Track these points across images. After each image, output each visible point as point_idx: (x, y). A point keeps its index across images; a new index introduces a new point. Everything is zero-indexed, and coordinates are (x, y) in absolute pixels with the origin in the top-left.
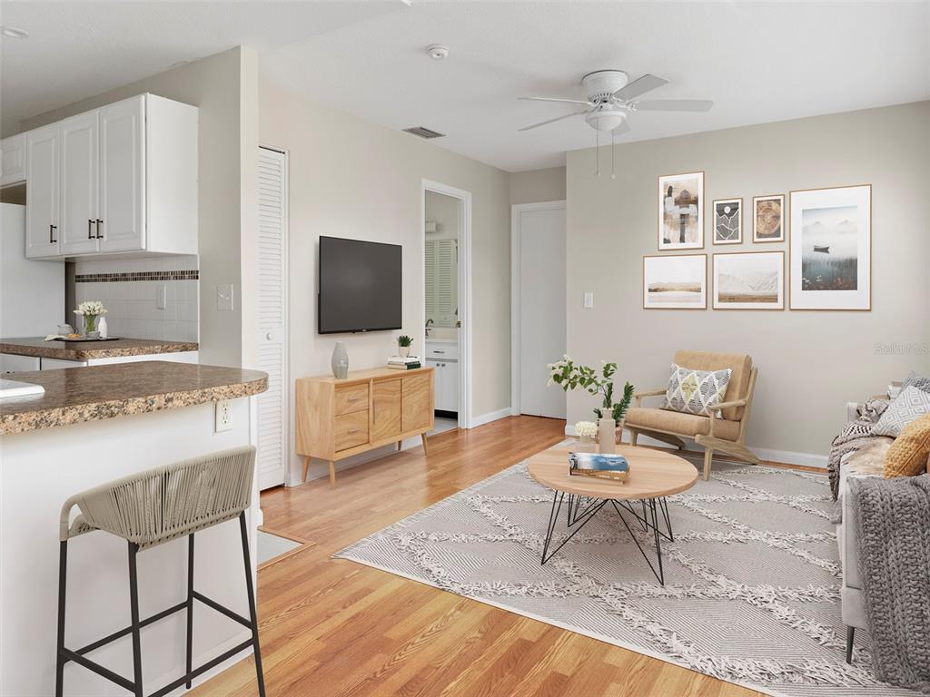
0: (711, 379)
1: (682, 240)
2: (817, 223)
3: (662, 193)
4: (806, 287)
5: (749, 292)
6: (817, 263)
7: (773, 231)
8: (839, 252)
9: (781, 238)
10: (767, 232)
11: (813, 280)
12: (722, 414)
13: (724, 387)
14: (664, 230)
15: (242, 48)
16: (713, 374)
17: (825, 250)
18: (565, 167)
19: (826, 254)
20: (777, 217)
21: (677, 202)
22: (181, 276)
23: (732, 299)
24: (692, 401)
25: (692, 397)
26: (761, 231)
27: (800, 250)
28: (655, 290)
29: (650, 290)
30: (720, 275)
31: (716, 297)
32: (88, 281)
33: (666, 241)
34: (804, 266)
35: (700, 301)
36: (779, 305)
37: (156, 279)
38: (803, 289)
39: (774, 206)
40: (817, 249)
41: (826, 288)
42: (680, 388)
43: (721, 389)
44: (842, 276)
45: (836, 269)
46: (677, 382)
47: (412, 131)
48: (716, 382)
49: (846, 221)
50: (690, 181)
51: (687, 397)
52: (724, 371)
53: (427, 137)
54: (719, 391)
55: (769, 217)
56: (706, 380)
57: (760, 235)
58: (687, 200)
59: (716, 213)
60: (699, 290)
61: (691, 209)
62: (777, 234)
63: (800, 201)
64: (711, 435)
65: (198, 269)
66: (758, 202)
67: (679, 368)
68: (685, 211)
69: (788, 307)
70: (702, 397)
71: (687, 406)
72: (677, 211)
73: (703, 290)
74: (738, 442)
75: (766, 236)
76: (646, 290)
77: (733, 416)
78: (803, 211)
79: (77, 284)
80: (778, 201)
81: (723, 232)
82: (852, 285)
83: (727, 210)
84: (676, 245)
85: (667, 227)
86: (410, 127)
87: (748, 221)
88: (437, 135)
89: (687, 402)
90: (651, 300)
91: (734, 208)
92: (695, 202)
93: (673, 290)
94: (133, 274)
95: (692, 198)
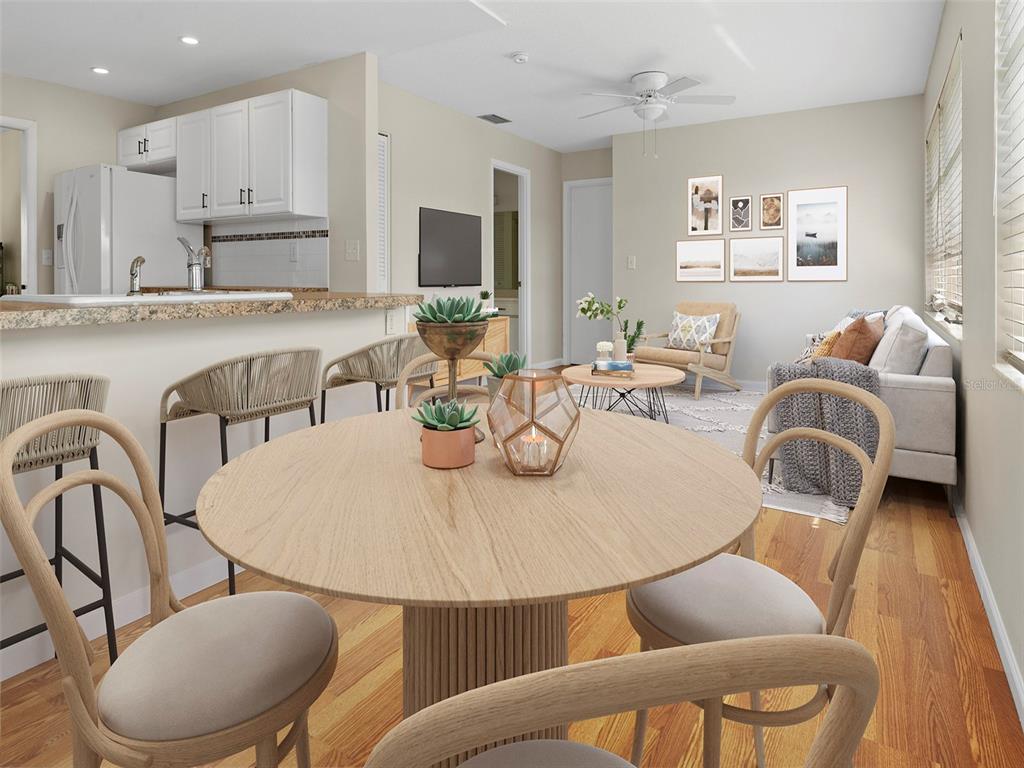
0: (703, 322)
1: (706, 228)
2: (807, 215)
3: (691, 191)
4: (800, 264)
5: (757, 268)
6: (808, 245)
7: (775, 221)
8: (824, 238)
9: (781, 227)
10: (770, 222)
11: (805, 259)
12: (712, 349)
13: (714, 328)
14: (692, 221)
15: (367, 54)
16: (704, 318)
17: (814, 235)
18: (611, 149)
19: (814, 239)
20: (778, 210)
21: (702, 199)
22: (313, 234)
23: (744, 273)
24: (688, 340)
25: (688, 337)
26: (766, 221)
27: (795, 235)
28: (685, 267)
29: (681, 268)
30: (735, 255)
31: (732, 273)
32: (224, 241)
33: (694, 229)
34: (798, 248)
35: (719, 275)
36: (780, 278)
37: (289, 238)
38: (798, 265)
39: (776, 202)
40: (807, 235)
41: (814, 265)
42: (679, 330)
43: (712, 330)
44: (827, 255)
45: (822, 250)
46: (677, 326)
47: (485, 117)
48: (707, 324)
49: (829, 214)
50: (713, 182)
51: (685, 337)
52: (714, 317)
53: (496, 123)
54: (709, 331)
55: (772, 211)
56: (699, 323)
57: (765, 224)
58: (709, 198)
59: (732, 207)
60: (719, 267)
61: (712, 205)
62: (778, 223)
63: (795, 198)
64: (701, 365)
65: (328, 228)
66: (764, 199)
67: (679, 315)
68: (708, 205)
69: (786, 279)
70: (696, 336)
71: (684, 345)
72: (702, 207)
73: (722, 267)
74: (725, 372)
75: (771, 225)
76: (678, 267)
77: (720, 351)
78: (798, 206)
79: (214, 244)
80: (779, 198)
81: (738, 222)
82: (834, 262)
83: (741, 205)
84: (701, 232)
85: (695, 218)
86: (483, 115)
87: (756, 213)
88: (505, 121)
89: (685, 342)
90: (681, 275)
91: (746, 202)
92: (716, 199)
93: (698, 267)
94: (267, 234)
95: (714, 195)
